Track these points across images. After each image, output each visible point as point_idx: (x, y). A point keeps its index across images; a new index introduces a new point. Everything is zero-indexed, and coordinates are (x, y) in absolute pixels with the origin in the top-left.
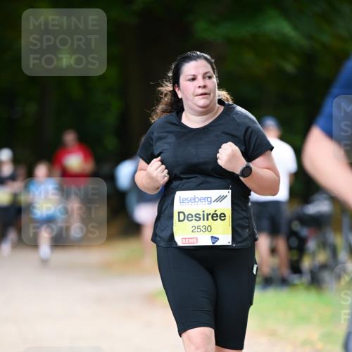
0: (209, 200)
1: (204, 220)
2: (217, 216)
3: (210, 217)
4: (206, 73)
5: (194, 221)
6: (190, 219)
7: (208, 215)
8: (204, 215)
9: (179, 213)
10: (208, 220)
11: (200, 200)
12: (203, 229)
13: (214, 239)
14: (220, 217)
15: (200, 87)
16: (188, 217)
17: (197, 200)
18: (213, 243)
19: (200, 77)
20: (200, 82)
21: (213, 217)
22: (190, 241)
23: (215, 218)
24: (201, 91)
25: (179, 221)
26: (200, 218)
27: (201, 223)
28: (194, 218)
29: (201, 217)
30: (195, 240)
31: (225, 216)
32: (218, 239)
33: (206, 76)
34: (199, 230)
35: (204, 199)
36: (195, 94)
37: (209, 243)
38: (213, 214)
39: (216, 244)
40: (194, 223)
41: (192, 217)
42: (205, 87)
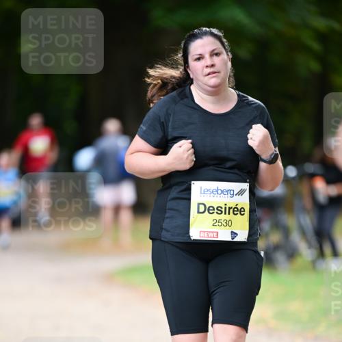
0: (232, 192)
1: (225, 214)
2: (238, 211)
3: (231, 210)
4: (213, 51)
5: (215, 213)
6: (211, 212)
7: (230, 208)
8: (226, 208)
9: (199, 204)
10: (229, 214)
11: (222, 192)
12: (224, 223)
13: (234, 234)
14: (241, 211)
15: (207, 66)
16: (210, 210)
17: (219, 192)
18: (233, 239)
19: (207, 56)
20: (208, 60)
21: (234, 211)
22: (210, 235)
23: (235, 213)
24: (209, 70)
25: (199, 212)
26: (222, 212)
27: (223, 217)
28: (216, 211)
29: (223, 210)
30: (215, 234)
31: (244, 211)
32: (237, 234)
33: (214, 54)
34: (220, 224)
35: (227, 191)
36: (204, 74)
37: (229, 239)
38: (235, 208)
39: (235, 240)
40: (215, 216)
41: (214, 210)
42: (213, 66)
